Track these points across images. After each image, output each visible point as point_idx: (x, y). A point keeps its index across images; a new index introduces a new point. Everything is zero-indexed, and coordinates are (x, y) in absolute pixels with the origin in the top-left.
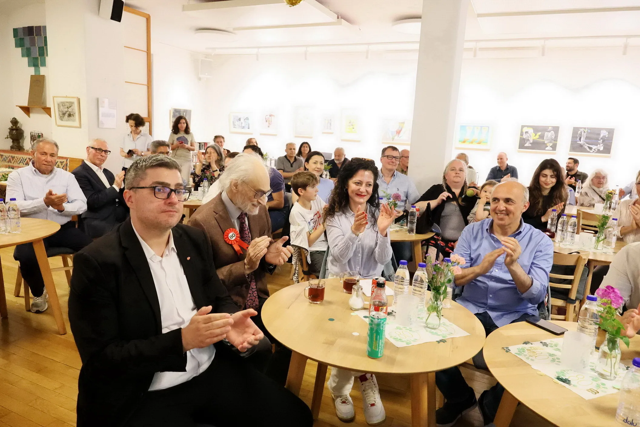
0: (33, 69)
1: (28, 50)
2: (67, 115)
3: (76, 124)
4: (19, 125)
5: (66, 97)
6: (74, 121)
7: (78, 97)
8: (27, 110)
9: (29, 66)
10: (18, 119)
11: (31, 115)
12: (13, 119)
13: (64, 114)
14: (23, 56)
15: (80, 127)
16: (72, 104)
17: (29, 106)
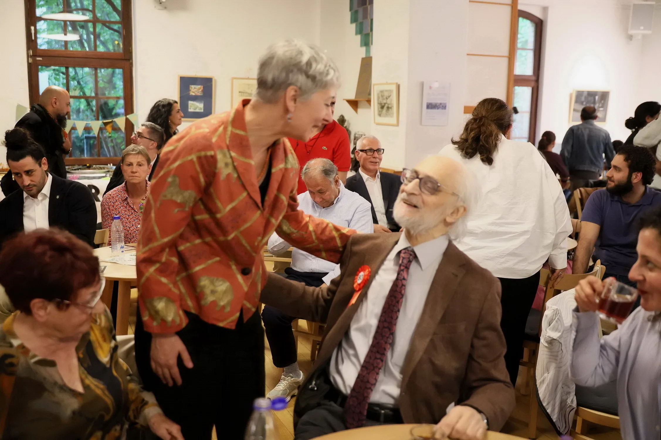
0: (364, 49)
1: (361, 24)
2: (385, 108)
3: (393, 120)
4: (346, 124)
5: (387, 84)
6: (392, 117)
7: (397, 83)
8: (354, 104)
9: (361, 46)
10: (346, 118)
11: (359, 110)
12: (340, 116)
13: (382, 107)
14: (356, 34)
15: (398, 125)
16: (391, 91)
17: (357, 99)
